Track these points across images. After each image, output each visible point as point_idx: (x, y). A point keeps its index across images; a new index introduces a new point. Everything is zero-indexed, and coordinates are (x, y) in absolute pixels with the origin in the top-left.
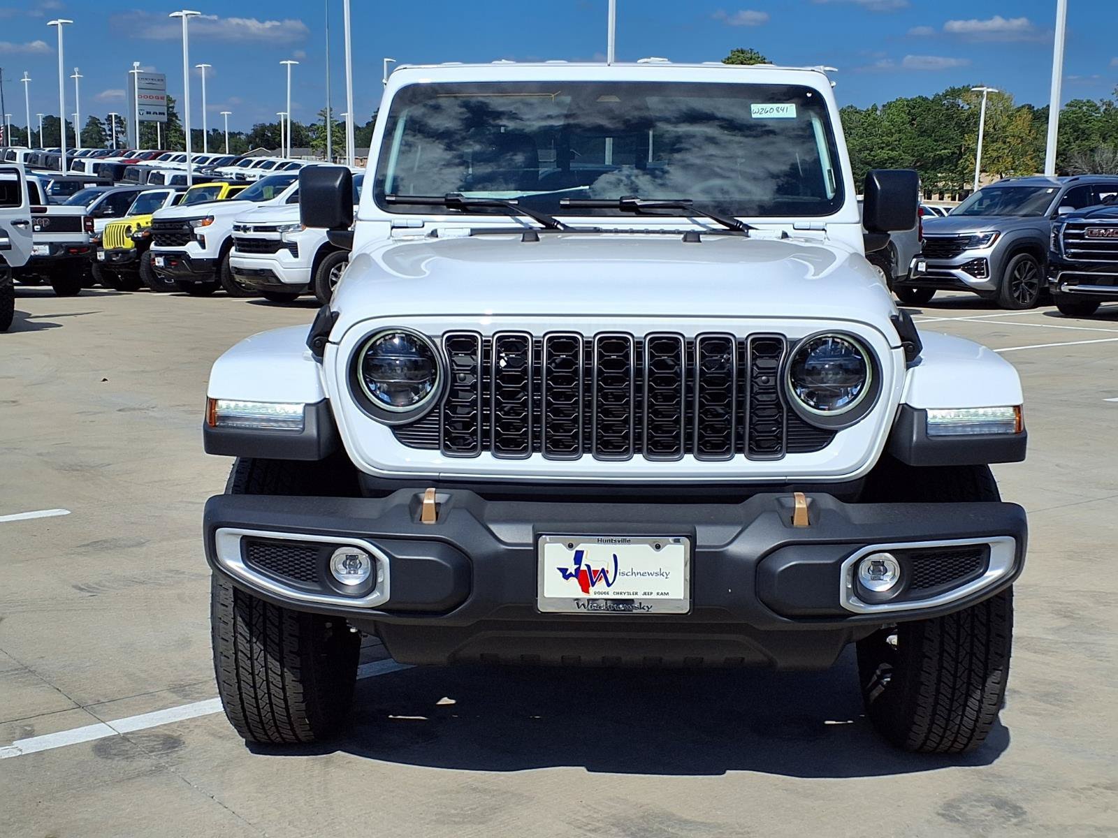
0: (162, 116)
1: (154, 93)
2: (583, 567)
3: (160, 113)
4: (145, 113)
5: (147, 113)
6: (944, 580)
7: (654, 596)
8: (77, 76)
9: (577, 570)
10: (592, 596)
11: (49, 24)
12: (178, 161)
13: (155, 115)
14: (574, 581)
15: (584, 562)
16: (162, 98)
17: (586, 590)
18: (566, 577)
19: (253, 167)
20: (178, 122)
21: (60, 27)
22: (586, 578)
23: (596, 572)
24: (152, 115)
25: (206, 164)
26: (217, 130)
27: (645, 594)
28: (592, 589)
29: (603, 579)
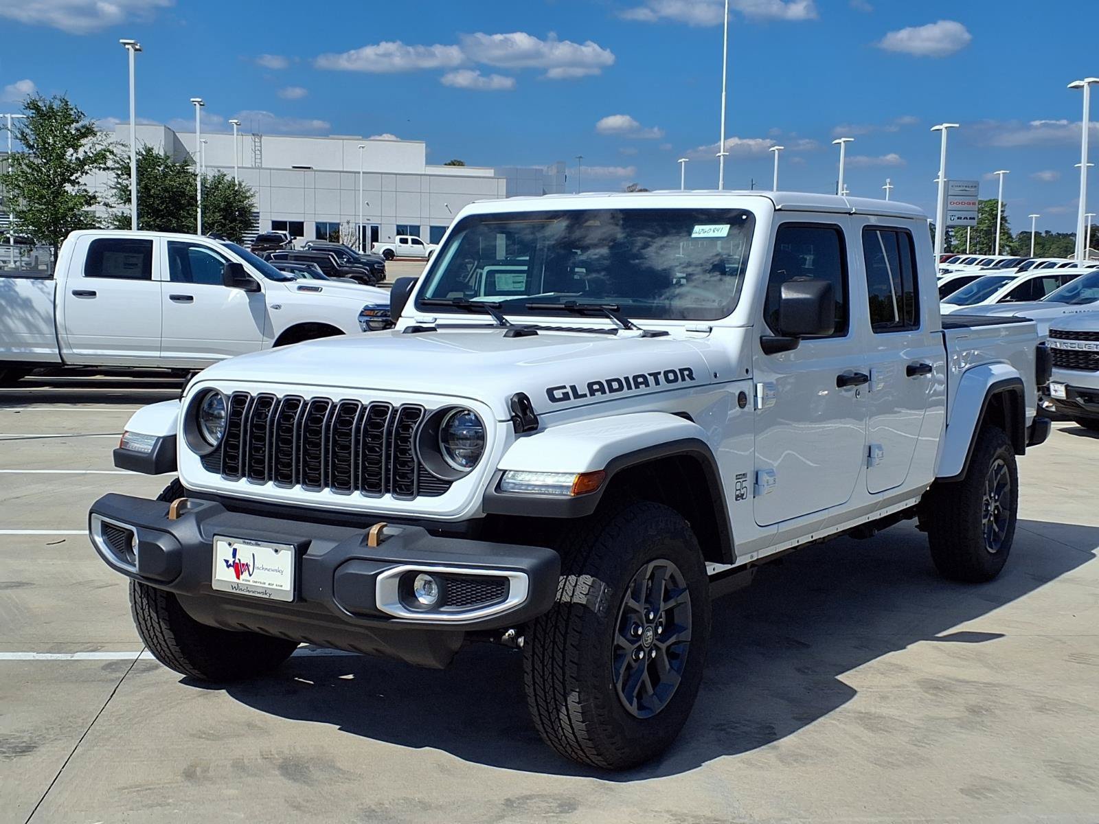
0: (973, 220)
1: (967, 199)
2: (237, 561)
3: (970, 218)
4: (956, 218)
5: (958, 218)
6: (478, 600)
7: (274, 587)
8: (888, 186)
9: (234, 562)
10: (241, 581)
11: (834, 142)
12: (965, 264)
13: (965, 220)
14: (232, 569)
15: (237, 557)
16: (974, 204)
17: (238, 577)
18: (228, 566)
19: (1035, 268)
20: (1007, 225)
21: (843, 144)
22: (239, 568)
23: (243, 565)
24: (962, 220)
25: (991, 266)
26: (1050, 232)
27: (269, 584)
28: (241, 577)
29: (247, 571)
